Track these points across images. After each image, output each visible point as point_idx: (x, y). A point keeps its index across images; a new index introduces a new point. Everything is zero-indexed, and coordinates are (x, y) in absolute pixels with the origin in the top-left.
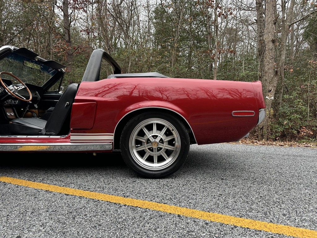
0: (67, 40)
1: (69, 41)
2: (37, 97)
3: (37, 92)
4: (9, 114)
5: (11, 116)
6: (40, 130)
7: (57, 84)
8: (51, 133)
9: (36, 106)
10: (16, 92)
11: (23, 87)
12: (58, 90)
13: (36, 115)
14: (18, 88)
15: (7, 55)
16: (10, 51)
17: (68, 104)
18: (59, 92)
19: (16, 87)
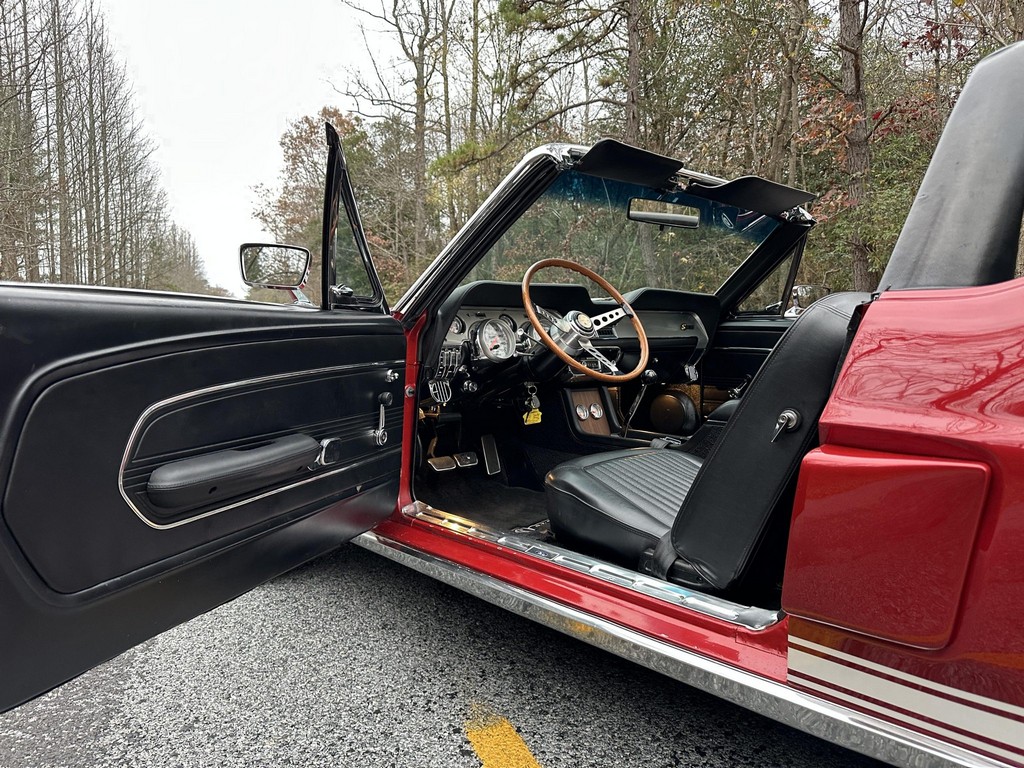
0: (848, 90)
1: (858, 94)
2: (696, 338)
3: (697, 318)
4: (582, 413)
5: (591, 422)
6: (653, 542)
8: (696, 568)
9: (691, 371)
10: (585, 342)
11: (617, 314)
12: (780, 303)
13: (690, 405)
14: (597, 323)
15: (544, 185)
16: (551, 166)
17: (791, 425)
18: (783, 313)
19: (585, 320)
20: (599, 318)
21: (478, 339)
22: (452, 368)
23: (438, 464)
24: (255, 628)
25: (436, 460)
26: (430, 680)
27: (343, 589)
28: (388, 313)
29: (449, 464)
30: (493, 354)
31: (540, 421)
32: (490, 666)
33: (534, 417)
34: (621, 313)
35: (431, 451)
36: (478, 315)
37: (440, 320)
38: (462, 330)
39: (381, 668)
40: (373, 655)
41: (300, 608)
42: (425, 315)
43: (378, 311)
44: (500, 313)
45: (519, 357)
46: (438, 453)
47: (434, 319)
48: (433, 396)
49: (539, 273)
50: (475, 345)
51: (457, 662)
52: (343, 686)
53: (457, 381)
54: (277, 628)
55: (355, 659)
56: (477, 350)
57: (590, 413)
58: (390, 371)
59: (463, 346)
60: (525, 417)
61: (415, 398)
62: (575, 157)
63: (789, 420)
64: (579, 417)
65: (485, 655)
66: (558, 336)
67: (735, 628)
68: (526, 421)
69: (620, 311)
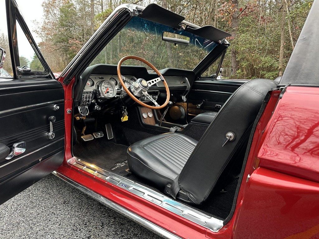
2: (186, 86)
3: (187, 79)
4: (145, 116)
5: (148, 119)
6: (171, 182)
7: (215, 66)
8: (188, 194)
9: (184, 98)
10: (145, 92)
11: (158, 80)
12: (215, 74)
13: (183, 110)
14: (150, 83)
15: (126, 22)
16: (128, 14)
17: (231, 139)
18: (216, 78)
19: (145, 83)
20: (151, 81)
21: (100, 89)
22: (88, 101)
23: (86, 138)
24: (9, 206)
25: (85, 136)
26: (80, 230)
27: (50, 184)
28: (54, 78)
29: (90, 138)
30: (106, 95)
31: (127, 120)
32: (105, 221)
33: (125, 119)
34: (160, 80)
35: (83, 132)
36: (100, 78)
37: (81, 80)
38: (93, 85)
39: (60, 225)
40: (57, 218)
41: (31, 194)
42: (74, 79)
43: (49, 77)
44: (110, 77)
45: (117, 97)
46: (86, 133)
47: (78, 80)
48: (80, 113)
49: (124, 62)
50: (99, 91)
51: (92, 219)
52: (42, 236)
53: (91, 106)
54: (19, 206)
55: (50, 220)
56: (99, 93)
57: (148, 115)
58: (55, 105)
59: (93, 92)
60: (122, 118)
61: (72, 114)
62: (139, 11)
63: (230, 137)
64: (143, 117)
65: (104, 214)
66: (133, 89)
67: (206, 229)
68: (123, 120)
69: (159, 78)
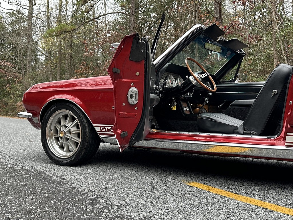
0: (217, 17)
1: (220, 19)
5: (187, 111)
8: (251, 132)
16: (202, 30)
17: (276, 93)
18: (234, 82)
19: (200, 75)
20: (203, 75)
30: (172, 85)
33: (174, 108)
56: (166, 84)
59: (163, 83)
64: (184, 110)
67: (268, 139)
68: (173, 109)
69: (206, 74)
